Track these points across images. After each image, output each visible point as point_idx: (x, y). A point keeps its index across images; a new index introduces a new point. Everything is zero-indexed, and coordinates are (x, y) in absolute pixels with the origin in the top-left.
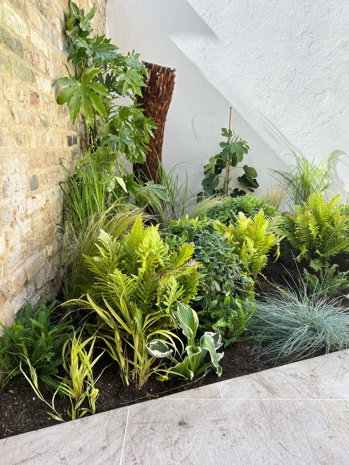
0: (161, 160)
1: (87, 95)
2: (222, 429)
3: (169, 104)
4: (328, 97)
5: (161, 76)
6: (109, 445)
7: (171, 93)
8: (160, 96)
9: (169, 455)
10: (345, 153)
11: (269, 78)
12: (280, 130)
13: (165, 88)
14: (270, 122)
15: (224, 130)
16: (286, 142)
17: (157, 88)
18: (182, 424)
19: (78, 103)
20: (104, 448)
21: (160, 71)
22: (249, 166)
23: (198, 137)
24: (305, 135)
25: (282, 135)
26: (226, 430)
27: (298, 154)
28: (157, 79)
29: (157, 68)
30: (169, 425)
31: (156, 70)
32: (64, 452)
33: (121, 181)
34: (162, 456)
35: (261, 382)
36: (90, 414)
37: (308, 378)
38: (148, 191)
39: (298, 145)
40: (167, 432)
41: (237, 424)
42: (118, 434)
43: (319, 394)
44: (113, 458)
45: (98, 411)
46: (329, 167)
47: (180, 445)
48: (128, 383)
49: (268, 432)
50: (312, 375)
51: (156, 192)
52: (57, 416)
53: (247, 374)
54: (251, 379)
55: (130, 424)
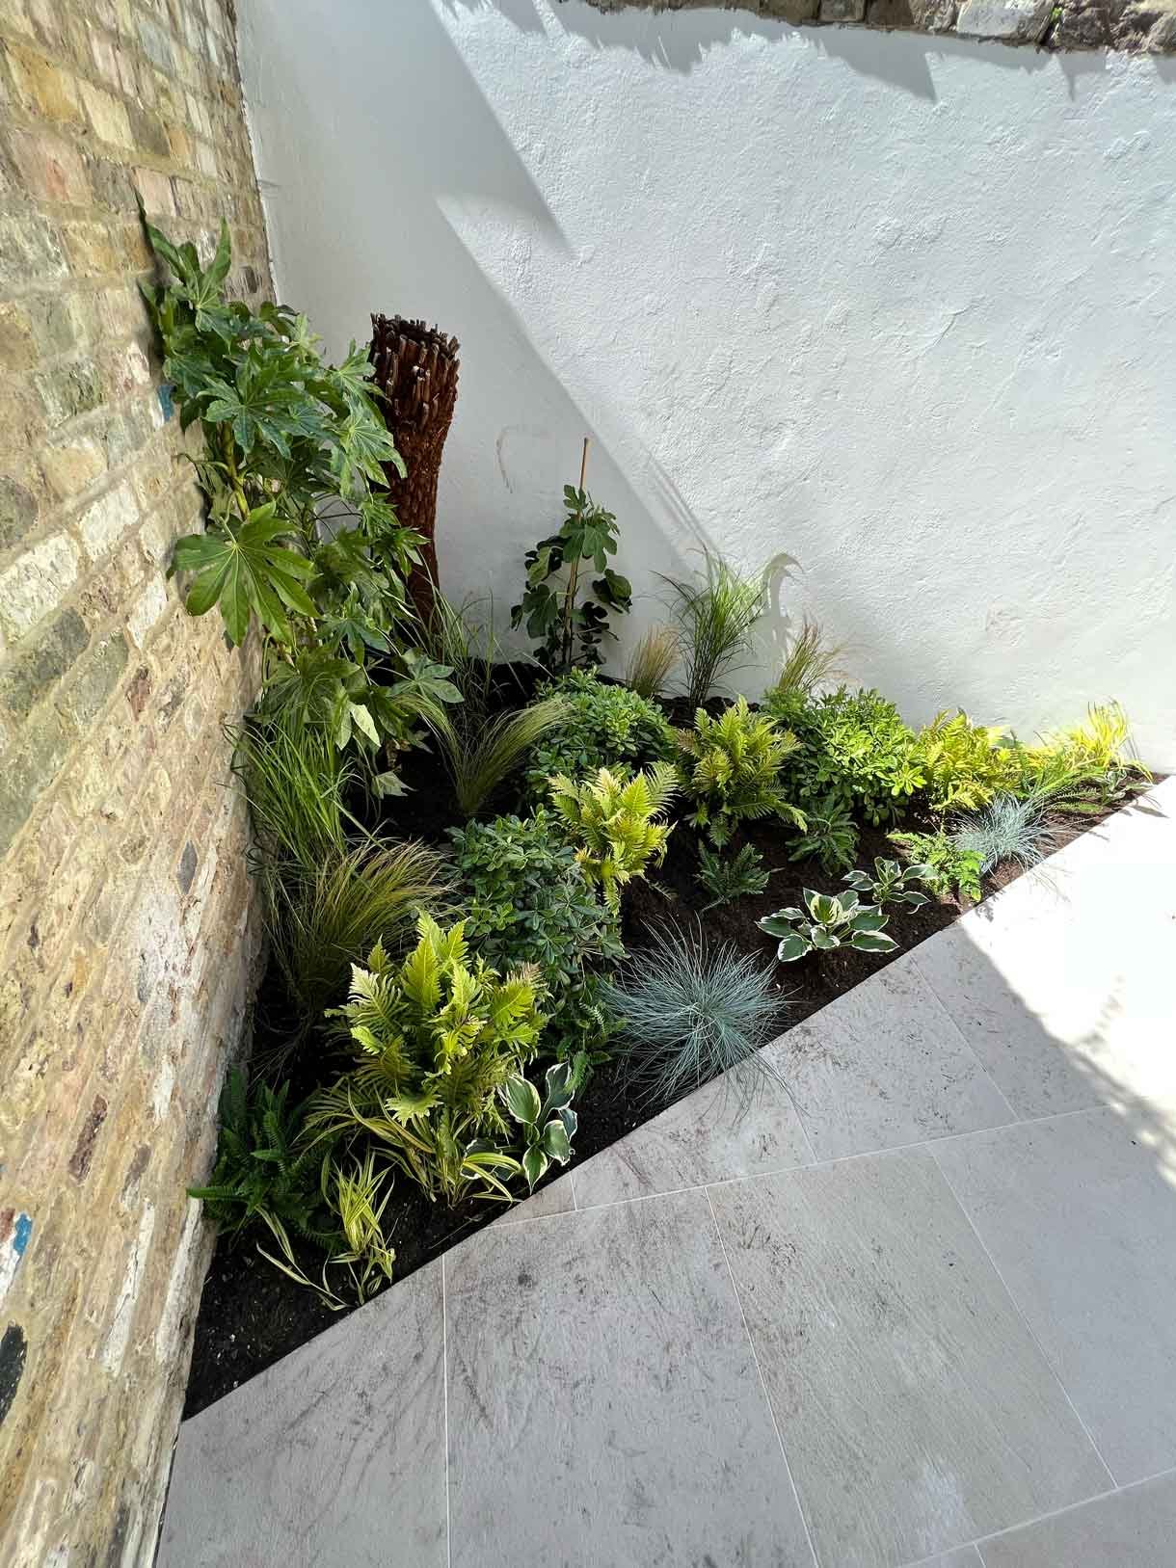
0: (437, 585)
1: (260, 572)
2: (578, 1280)
3: (445, 433)
4: (787, 440)
5: (425, 376)
6: (424, 1348)
7: (451, 409)
8: (424, 422)
9: (510, 1349)
10: (796, 563)
11: (673, 372)
12: (685, 496)
13: (436, 402)
14: (665, 475)
15: (569, 490)
16: (693, 524)
17: (416, 404)
18: (523, 1279)
19: (243, 597)
20: (418, 1357)
21: (422, 360)
22: (616, 573)
23: (511, 484)
24: (731, 514)
25: (687, 507)
26: (585, 1279)
27: (711, 552)
28: (415, 381)
29: (413, 348)
30: (505, 1287)
31: (411, 355)
32: (362, 1379)
33: (363, 716)
34: (500, 1354)
35: (629, 1159)
36: (386, 1285)
37: (693, 1139)
38: (418, 689)
39: (713, 533)
40: (503, 1301)
41: (598, 1264)
42: (434, 1322)
43: (705, 1175)
44: (434, 1375)
45: (397, 1278)
46: (765, 585)
47: (523, 1326)
48: (434, 1199)
49: (638, 1272)
50: (698, 1131)
51: (434, 688)
52: (337, 1303)
53: (610, 1143)
54: (616, 1156)
55: (450, 1295)
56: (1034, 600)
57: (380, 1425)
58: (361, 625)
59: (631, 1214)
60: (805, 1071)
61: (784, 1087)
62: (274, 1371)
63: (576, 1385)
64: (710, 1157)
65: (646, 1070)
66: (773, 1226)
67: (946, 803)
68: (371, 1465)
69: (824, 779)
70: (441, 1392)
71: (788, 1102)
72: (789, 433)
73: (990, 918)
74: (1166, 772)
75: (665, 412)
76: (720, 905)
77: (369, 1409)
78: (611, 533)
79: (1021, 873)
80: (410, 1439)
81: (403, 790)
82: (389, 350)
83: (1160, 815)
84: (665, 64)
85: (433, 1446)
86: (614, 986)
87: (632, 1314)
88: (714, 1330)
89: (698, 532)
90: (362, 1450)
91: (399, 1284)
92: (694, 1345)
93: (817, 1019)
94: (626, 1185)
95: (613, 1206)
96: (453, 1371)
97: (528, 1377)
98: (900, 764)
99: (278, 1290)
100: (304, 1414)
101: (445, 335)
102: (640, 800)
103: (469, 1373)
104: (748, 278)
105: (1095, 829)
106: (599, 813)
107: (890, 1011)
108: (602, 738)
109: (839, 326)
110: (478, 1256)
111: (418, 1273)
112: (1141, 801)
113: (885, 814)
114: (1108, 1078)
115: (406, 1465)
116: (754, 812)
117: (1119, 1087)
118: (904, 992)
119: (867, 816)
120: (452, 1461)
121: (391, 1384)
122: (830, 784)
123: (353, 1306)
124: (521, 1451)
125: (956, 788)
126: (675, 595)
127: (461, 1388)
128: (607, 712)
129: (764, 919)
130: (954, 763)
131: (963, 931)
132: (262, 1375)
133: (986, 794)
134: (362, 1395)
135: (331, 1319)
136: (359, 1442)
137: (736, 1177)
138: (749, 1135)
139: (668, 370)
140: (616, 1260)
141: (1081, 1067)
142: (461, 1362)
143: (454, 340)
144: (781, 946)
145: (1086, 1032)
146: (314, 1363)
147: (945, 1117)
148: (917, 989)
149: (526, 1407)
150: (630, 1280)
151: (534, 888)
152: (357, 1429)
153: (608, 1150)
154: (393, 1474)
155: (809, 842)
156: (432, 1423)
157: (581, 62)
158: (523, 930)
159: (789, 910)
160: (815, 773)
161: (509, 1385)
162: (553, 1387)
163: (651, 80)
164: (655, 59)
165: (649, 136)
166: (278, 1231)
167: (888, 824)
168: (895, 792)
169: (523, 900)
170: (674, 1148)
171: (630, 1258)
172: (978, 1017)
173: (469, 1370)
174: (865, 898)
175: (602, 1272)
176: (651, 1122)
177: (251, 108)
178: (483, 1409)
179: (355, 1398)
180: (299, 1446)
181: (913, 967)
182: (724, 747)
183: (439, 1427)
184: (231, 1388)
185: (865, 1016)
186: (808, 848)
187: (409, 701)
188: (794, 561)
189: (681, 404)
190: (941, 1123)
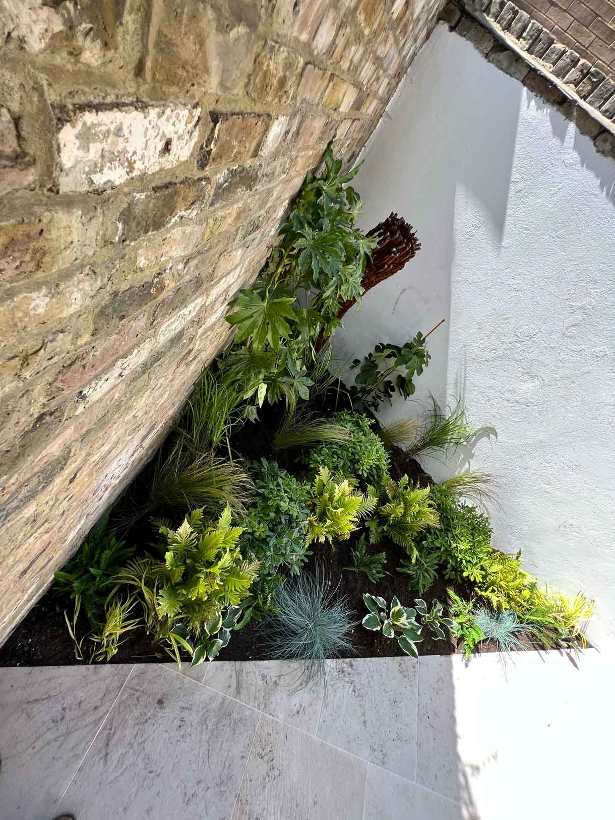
1: (267, 320)
2: (182, 719)
4: (534, 384)
5: (396, 254)
6: (101, 705)
8: (380, 271)
9: (135, 733)
11: (506, 319)
13: (392, 266)
15: (420, 334)
17: (383, 263)
18: (160, 702)
19: (253, 326)
20: (96, 708)
21: (399, 248)
22: (413, 382)
23: (396, 310)
24: (483, 395)
25: (465, 377)
26: (185, 722)
27: (462, 403)
28: (390, 254)
29: (399, 240)
30: (151, 700)
31: (397, 242)
32: (68, 702)
33: (263, 390)
34: (129, 733)
35: (239, 674)
36: (104, 662)
37: (271, 684)
38: (292, 385)
39: (468, 396)
40: (146, 706)
41: (194, 718)
42: (112, 696)
43: (265, 707)
44: (96, 722)
45: (111, 662)
46: (475, 434)
47: (147, 725)
48: (148, 633)
49: (209, 734)
50: (275, 682)
51: (299, 388)
52: (79, 656)
53: (235, 660)
54: (234, 668)
55: (126, 687)
56: (591, 532)
57: (62, 729)
58: (290, 354)
59: (223, 702)
60: (338, 685)
61: (326, 687)
62: (36, 670)
63: (151, 772)
64: (273, 699)
65: (272, 634)
66: (279, 754)
67: (483, 593)
68: (48, 747)
69: (438, 545)
70: (95, 733)
71: (322, 695)
72: (537, 382)
73: (466, 666)
74: (593, 645)
75: (488, 333)
76: (353, 571)
77: (63, 718)
78: (423, 365)
79: (494, 651)
80: (70, 747)
81: (255, 420)
82: (388, 234)
83: (575, 665)
84: (608, 194)
85: (77, 756)
86: (284, 586)
87: (194, 755)
88: (222, 789)
89: (462, 391)
90: (49, 736)
91: (109, 665)
92: (210, 790)
93: (359, 662)
94: (230, 686)
95: (217, 694)
96: (106, 726)
97: (134, 753)
98: (476, 564)
99: (61, 631)
100: (36, 701)
101: (417, 240)
102: (353, 506)
103: (112, 732)
104: (571, 307)
105: (542, 652)
106: (331, 498)
107: (394, 682)
108: (355, 462)
109: (597, 357)
110: (150, 675)
111: (120, 665)
112: (572, 653)
113: (453, 577)
114: (469, 794)
115: (61, 758)
116: (397, 539)
117: (471, 803)
118: (405, 676)
119: (444, 572)
120: (80, 770)
121: (78, 713)
122: (439, 548)
123: (84, 663)
124: (110, 787)
125: (493, 591)
126: (431, 408)
127: (104, 736)
128: (366, 453)
129: (367, 595)
130: (501, 581)
131: (451, 662)
132: (30, 669)
133: (505, 605)
134: (64, 709)
135: (73, 662)
136: (50, 731)
137: (277, 717)
138: (296, 700)
139: (505, 317)
140: (203, 722)
141: (462, 780)
142: (112, 724)
143: (420, 245)
144: (367, 616)
145: (475, 762)
146: (54, 678)
147: (385, 755)
148: (412, 679)
149: (124, 767)
150: (203, 736)
151: (281, 523)
152: (52, 725)
153: (233, 663)
154: (53, 758)
155: (411, 568)
156: (82, 746)
157: (570, 165)
158: (264, 541)
159: (381, 599)
160: (436, 539)
161: (124, 751)
162: (141, 765)
163: (596, 195)
164: (605, 190)
165: (575, 217)
166: (78, 605)
167: (450, 582)
168: (465, 574)
169: (274, 525)
170: (260, 683)
171: (210, 725)
172: (430, 714)
173: (113, 730)
174: (418, 618)
175: (194, 724)
176: (258, 662)
177: (406, 79)
178: (107, 754)
179: (60, 708)
180: (25, 715)
181: (417, 666)
182: (405, 504)
183: (84, 750)
184: (15, 665)
185: (381, 675)
186: (409, 572)
187: (285, 389)
188: (496, 435)
189: (498, 335)
190: (381, 757)
